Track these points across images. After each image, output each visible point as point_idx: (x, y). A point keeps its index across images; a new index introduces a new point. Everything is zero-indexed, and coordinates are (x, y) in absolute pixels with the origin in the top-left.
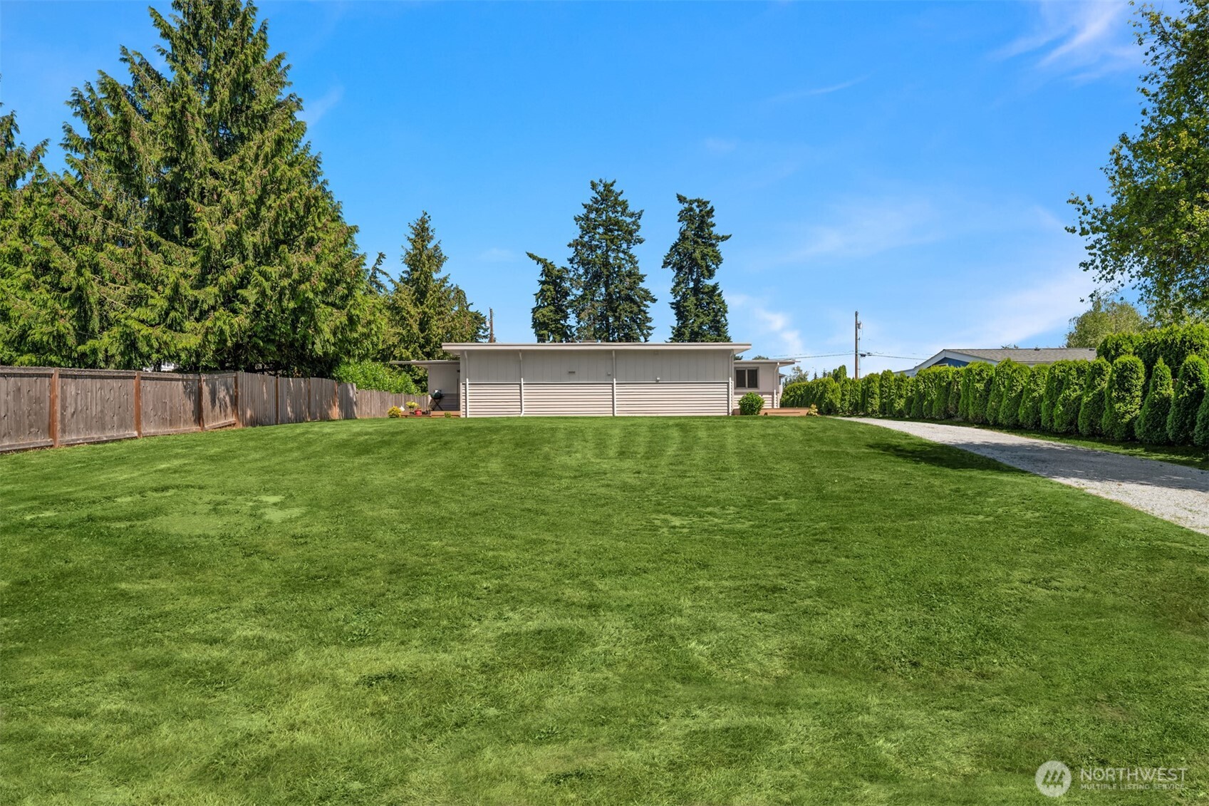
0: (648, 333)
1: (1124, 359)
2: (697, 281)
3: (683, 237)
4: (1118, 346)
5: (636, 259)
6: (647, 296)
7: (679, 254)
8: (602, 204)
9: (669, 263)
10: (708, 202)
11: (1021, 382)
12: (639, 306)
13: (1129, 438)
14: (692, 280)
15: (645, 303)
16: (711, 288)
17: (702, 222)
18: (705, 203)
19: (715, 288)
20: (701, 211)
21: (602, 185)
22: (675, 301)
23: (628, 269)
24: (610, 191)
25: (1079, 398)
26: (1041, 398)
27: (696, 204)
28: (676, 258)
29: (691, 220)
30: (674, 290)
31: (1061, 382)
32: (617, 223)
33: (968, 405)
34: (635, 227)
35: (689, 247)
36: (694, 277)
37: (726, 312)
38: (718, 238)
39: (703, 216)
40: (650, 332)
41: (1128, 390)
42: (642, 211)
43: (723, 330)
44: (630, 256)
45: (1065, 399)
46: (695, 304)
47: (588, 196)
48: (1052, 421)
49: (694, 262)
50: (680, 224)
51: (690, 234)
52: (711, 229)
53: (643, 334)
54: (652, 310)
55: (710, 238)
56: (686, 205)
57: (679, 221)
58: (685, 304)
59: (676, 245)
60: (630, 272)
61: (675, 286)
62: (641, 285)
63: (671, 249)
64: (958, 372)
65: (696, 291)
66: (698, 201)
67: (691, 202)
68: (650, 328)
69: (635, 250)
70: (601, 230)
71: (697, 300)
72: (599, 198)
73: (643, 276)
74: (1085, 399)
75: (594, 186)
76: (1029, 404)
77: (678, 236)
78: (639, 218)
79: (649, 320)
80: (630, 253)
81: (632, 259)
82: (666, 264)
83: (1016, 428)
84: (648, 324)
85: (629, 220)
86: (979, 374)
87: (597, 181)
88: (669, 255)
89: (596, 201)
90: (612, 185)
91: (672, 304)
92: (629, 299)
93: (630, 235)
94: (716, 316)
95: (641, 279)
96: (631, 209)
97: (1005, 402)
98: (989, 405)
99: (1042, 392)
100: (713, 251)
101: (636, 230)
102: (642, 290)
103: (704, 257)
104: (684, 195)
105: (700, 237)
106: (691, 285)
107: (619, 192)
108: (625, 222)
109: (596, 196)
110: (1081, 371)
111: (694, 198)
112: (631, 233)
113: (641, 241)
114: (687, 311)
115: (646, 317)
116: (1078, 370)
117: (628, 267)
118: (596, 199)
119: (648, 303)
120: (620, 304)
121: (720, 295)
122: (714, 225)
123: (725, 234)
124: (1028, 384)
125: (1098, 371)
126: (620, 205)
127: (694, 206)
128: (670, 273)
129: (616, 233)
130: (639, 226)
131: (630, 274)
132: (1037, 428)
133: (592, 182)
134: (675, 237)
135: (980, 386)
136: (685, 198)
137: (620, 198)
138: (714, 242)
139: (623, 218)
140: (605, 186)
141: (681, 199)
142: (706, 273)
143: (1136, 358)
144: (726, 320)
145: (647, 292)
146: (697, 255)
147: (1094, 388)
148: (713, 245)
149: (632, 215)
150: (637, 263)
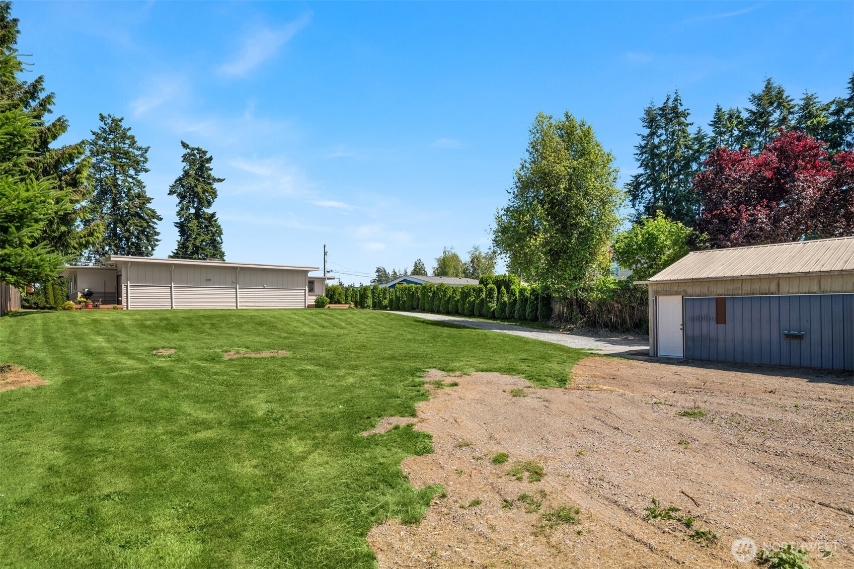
0: (155, 244)
1: (490, 286)
2: (198, 210)
3: (186, 174)
4: (487, 280)
5: (144, 184)
6: (154, 215)
7: (183, 186)
8: (109, 134)
9: (174, 192)
10: (207, 152)
11: (450, 293)
12: (148, 223)
13: (493, 317)
14: (194, 207)
15: (153, 220)
16: (210, 216)
17: (202, 166)
18: (205, 153)
19: (213, 215)
20: (201, 157)
21: (111, 119)
22: (179, 221)
23: (136, 191)
24: (117, 125)
25: (474, 301)
26: (458, 300)
27: (197, 151)
28: (180, 189)
29: (192, 163)
30: (179, 213)
31: (467, 294)
32: (126, 153)
33: (424, 303)
34: (142, 159)
35: (193, 183)
36: (195, 205)
37: (222, 234)
38: (214, 180)
39: (203, 162)
40: (157, 243)
41: (492, 298)
42: (148, 147)
43: (218, 246)
44: (139, 181)
45: (469, 301)
46: (197, 226)
47: (97, 126)
48: (464, 310)
49: (196, 195)
50: (184, 164)
51: (192, 172)
52: (210, 172)
53: (151, 245)
54: (159, 226)
55: (209, 179)
56: (189, 151)
57: (183, 162)
58: (189, 225)
59: (180, 179)
60: (139, 194)
61: (180, 211)
62: (148, 205)
63: (176, 182)
64: (418, 287)
65: (197, 215)
66: (198, 149)
67: (193, 149)
68: (157, 241)
69: (142, 177)
70: (108, 155)
71: (199, 223)
72: (107, 129)
73: (151, 199)
74: (477, 302)
75: (102, 118)
76: (453, 303)
77: (182, 173)
78: (146, 153)
79: (157, 234)
80: (139, 179)
81: (139, 184)
82: (171, 193)
83: (448, 313)
84: (156, 237)
85: (137, 153)
86: (430, 289)
87: (105, 114)
88: (174, 186)
89: (104, 131)
90: (120, 121)
91: (177, 223)
92: (137, 215)
93: (138, 164)
94: (214, 235)
95: (149, 200)
96: (139, 144)
97: (442, 302)
98: (434, 303)
99: (458, 297)
100: (211, 188)
101: (144, 162)
102: (150, 210)
103: (204, 191)
104: (187, 143)
105: (200, 176)
106: (193, 211)
107: (128, 128)
108: (134, 153)
109: (104, 127)
110: (474, 290)
111: (196, 147)
112: (138, 163)
113: (146, 171)
114: (191, 230)
115: (155, 232)
116: (473, 289)
117: (136, 190)
118: (105, 129)
119: (155, 220)
120: (129, 219)
121: (216, 221)
122: (211, 170)
123: (221, 178)
124: (453, 294)
125: (481, 290)
126: (129, 138)
127: (196, 152)
128: (175, 199)
129: (124, 160)
130: (146, 159)
131: (139, 196)
132: (456, 313)
133: (100, 114)
134: (180, 174)
135: (430, 294)
136: (188, 146)
137: (129, 133)
138: (211, 181)
139: (131, 150)
140: (113, 121)
141: (185, 145)
142: (206, 204)
143: (493, 286)
144: (222, 240)
145: (153, 211)
146: (199, 189)
147: (480, 297)
148: (210, 184)
149: (140, 149)
150: (144, 187)
